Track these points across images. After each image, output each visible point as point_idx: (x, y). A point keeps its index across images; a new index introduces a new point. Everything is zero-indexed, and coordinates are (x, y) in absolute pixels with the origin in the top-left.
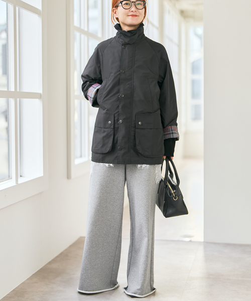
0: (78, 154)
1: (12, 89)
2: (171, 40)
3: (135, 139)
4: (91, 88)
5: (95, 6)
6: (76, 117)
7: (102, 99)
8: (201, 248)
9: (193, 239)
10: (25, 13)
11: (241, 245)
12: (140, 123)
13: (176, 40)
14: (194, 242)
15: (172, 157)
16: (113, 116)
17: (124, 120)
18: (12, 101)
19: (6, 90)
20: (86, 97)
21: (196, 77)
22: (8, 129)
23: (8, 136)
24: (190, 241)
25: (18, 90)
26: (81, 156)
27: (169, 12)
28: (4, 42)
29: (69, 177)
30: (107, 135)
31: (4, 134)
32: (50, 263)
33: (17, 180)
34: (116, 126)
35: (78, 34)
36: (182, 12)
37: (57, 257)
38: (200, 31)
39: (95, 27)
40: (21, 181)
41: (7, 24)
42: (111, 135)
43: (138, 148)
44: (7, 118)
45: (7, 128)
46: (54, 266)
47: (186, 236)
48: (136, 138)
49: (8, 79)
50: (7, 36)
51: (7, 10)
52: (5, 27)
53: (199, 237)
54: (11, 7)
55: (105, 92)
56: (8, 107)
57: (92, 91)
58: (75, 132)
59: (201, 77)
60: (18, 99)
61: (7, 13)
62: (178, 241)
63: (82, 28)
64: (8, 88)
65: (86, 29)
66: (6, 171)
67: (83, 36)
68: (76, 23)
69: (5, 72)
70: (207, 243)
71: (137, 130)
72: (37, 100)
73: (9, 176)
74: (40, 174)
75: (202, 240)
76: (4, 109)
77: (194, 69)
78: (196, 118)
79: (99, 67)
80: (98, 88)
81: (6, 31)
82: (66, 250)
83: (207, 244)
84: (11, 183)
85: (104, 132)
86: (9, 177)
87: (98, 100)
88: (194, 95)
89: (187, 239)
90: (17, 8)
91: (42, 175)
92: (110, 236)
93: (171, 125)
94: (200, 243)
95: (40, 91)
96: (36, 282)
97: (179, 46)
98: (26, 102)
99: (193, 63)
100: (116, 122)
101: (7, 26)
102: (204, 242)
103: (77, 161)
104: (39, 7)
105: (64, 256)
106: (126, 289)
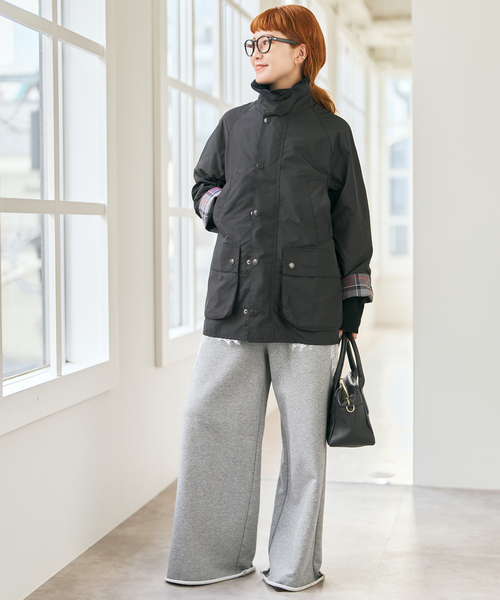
0: (175, 319)
1: (50, 196)
2: (351, 104)
3: (280, 295)
4: (206, 195)
5: (208, 40)
6: (170, 250)
7: (221, 215)
8: (409, 498)
9: (393, 481)
10: (75, 53)
11: (483, 492)
12: (292, 265)
13: (360, 103)
14: (394, 485)
15: (354, 335)
16: (238, 249)
17: (260, 258)
18: (50, 220)
19: (39, 198)
20: (198, 212)
21: (398, 173)
22: (42, 272)
23: (43, 286)
24: (388, 484)
25: (61, 199)
26: (181, 324)
27: (347, 50)
28: (35, 107)
29: (157, 363)
30: (226, 284)
31: (35, 281)
32: (122, 526)
33: (59, 369)
34: (243, 268)
35: (174, 93)
36: (372, 51)
37: (136, 514)
38: (406, 86)
39: (207, 78)
40: (67, 370)
41: (40, 73)
42: (232, 286)
43: (286, 312)
44: (40, 252)
45: (40, 271)
46: (130, 531)
47: (380, 475)
48: (283, 293)
49: (42, 178)
50: (41, 95)
51: (41, 48)
52: (37, 79)
53: (405, 476)
54: (48, 41)
55: (227, 205)
56: (43, 230)
57: (207, 201)
58: (170, 277)
59: (407, 173)
60: (62, 216)
61: (41, 53)
62: (365, 484)
63: (183, 80)
64: (42, 196)
65: (190, 83)
66: (38, 352)
67: (183, 95)
68: (171, 71)
69: (37, 164)
70: (420, 487)
71: (285, 278)
72: (97, 218)
73: (45, 362)
74: (104, 356)
75: (410, 482)
76: (35, 234)
77: (396, 157)
78: (399, 251)
79: (223, 156)
80: (216, 195)
81: (39, 86)
82: (152, 501)
83: (419, 489)
84: (48, 375)
85: (222, 278)
86: (45, 364)
87: (215, 219)
88: (396, 208)
89: (383, 481)
90: (59, 44)
91: (107, 359)
92: (235, 478)
93: (357, 273)
94: (405, 487)
95: (104, 201)
96: (94, 563)
97: (366, 114)
98: (77, 221)
99: (393, 146)
100: (243, 261)
101: (41, 78)
102: (413, 485)
103: (173, 334)
104: (102, 42)
105: (149, 513)
106: (266, 573)
